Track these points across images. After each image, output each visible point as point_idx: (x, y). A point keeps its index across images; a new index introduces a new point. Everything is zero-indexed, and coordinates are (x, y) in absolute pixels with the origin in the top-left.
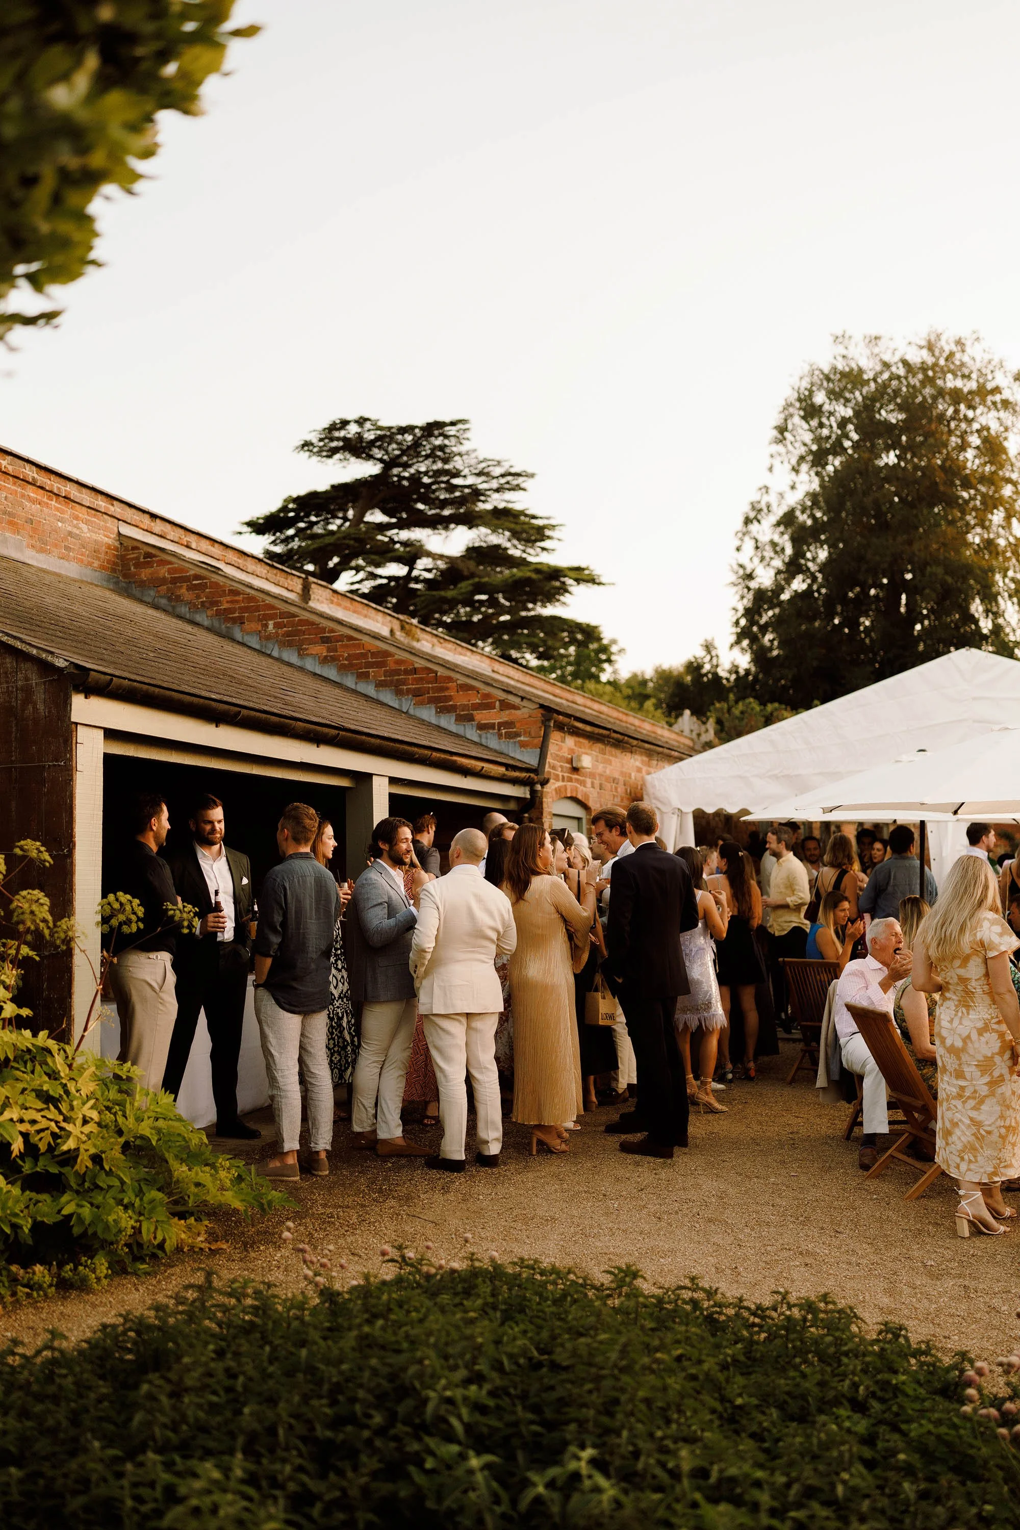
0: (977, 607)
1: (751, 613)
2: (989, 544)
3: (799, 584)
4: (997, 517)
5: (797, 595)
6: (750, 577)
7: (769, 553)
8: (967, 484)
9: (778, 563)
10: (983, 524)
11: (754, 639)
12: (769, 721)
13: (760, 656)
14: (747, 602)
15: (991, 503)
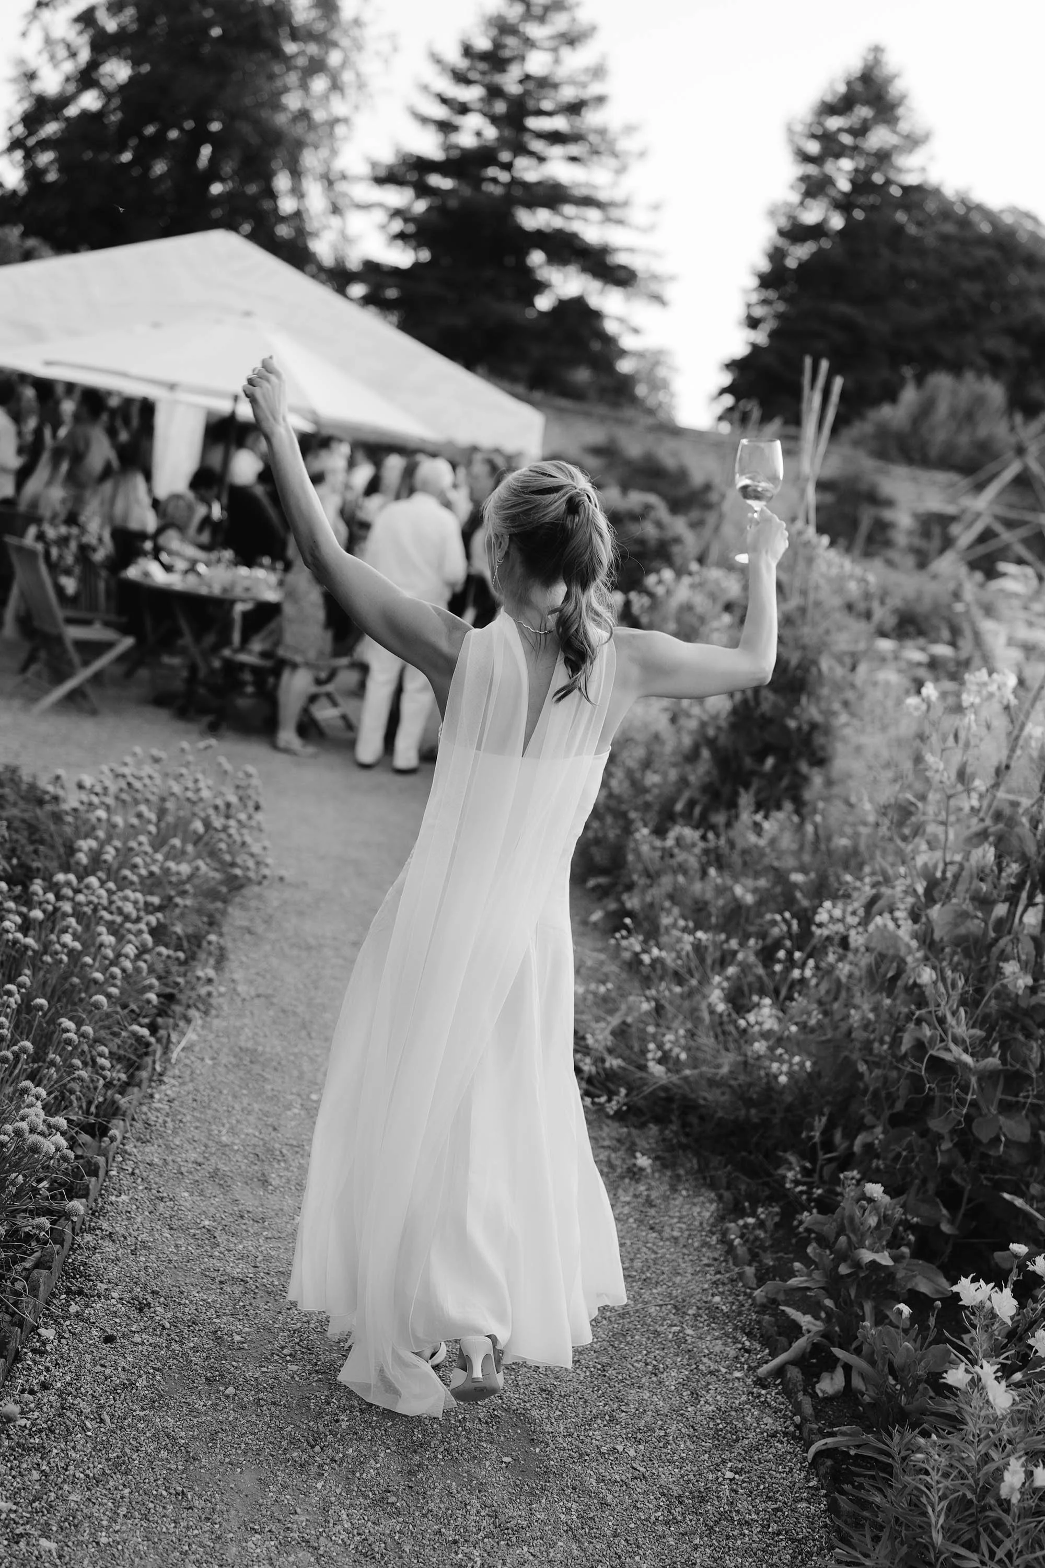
0: (282, 182)
1: (32, 120)
2: (304, 115)
3: (90, 101)
4: (319, 84)
5: (85, 115)
6: (31, 76)
7: (62, 53)
8: (295, 35)
9: (68, 67)
10: (304, 86)
11: (29, 155)
12: (27, 256)
13: (33, 175)
14: (26, 105)
15: (317, 66)
